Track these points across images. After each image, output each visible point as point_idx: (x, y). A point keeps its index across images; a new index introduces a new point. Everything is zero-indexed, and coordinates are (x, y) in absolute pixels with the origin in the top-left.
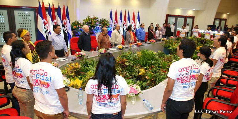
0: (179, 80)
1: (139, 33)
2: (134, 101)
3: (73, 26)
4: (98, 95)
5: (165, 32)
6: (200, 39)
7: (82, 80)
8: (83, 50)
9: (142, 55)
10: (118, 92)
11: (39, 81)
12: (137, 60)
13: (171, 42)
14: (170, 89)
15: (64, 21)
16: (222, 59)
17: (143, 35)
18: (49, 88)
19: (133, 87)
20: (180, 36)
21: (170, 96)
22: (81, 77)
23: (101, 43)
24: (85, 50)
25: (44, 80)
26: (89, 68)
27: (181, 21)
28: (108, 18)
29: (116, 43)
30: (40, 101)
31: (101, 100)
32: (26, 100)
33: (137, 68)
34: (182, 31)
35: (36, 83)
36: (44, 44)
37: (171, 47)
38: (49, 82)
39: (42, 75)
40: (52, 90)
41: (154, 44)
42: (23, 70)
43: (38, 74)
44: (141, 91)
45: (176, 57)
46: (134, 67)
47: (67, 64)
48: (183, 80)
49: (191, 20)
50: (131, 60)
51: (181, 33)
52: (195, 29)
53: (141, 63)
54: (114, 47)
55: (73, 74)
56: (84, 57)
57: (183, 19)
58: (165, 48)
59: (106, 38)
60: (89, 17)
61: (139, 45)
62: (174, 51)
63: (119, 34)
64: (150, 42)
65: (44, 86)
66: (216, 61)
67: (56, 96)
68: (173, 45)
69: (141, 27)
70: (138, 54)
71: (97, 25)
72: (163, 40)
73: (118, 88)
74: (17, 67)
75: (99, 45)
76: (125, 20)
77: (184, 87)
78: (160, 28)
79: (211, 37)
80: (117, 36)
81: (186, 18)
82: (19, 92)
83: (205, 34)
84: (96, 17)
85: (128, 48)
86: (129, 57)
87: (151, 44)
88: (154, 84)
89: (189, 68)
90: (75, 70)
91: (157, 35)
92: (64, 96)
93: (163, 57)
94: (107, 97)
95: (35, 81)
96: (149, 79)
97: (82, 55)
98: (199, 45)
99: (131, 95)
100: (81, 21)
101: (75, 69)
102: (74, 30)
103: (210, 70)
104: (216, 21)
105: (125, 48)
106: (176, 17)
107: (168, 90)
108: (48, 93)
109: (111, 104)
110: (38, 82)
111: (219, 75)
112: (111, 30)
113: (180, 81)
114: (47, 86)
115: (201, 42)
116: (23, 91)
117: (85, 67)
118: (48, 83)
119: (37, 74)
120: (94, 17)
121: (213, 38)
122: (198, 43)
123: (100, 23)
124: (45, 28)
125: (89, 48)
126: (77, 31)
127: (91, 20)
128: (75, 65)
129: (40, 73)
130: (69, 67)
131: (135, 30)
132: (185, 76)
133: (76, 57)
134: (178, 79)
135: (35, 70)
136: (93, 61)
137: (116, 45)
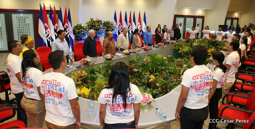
0: (193, 88)
1: (145, 36)
2: (147, 110)
3: (75, 30)
4: (113, 104)
5: (173, 34)
6: (211, 41)
7: (90, 89)
8: (88, 56)
9: (151, 60)
10: (132, 100)
11: (51, 91)
12: (146, 66)
13: (181, 45)
14: (184, 97)
15: (66, 24)
16: (235, 64)
17: (149, 38)
18: (62, 99)
19: (144, 95)
20: (190, 38)
21: (184, 104)
22: (88, 86)
23: (107, 47)
24: (90, 56)
25: (56, 90)
26: (96, 76)
27: (190, 21)
28: (112, 20)
29: (122, 47)
30: (52, 112)
31: (115, 109)
32: (36, 112)
33: (146, 75)
34: (192, 32)
35: (48, 94)
36: (56, 54)
37: (181, 50)
38: (62, 92)
39: (55, 85)
40: (64, 100)
41: (163, 48)
42: (34, 80)
43: (51, 85)
44: (153, 99)
45: (187, 61)
46: (143, 74)
47: (73, 71)
48: (197, 88)
49: (201, 20)
50: (139, 66)
51: (191, 34)
52: (205, 30)
53: (150, 69)
54: (120, 52)
55: (80, 82)
56: (90, 64)
57: (192, 19)
58: (174, 51)
59: (111, 42)
60: (92, 19)
61: (147, 49)
62: (184, 55)
63: (125, 38)
64: (158, 45)
65: (56, 96)
66: (230, 66)
67: (68, 107)
68: (183, 48)
69: (147, 30)
70: (147, 59)
71: (100, 28)
72: (172, 43)
73: (132, 97)
74: (27, 77)
75: (105, 50)
76: (130, 22)
77: (199, 95)
78: (168, 30)
79: (223, 39)
80: (123, 41)
81: (195, 18)
82: (29, 103)
83: (216, 35)
84: (100, 19)
85: (136, 53)
86: (137, 63)
87: (159, 48)
88: (166, 91)
89: (203, 75)
90: (82, 79)
91: (165, 38)
92: (77, 106)
93: (173, 61)
94: (121, 106)
95: (47, 92)
96: (160, 87)
97: (87, 62)
98: (210, 48)
99: (143, 104)
100: (84, 25)
101: (81, 77)
102: (76, 34)
103: (224, 76)
104: (227, 20)
105: (132, 53)
106: (185, 17)
107: (182, 98)
108: (61, 104)
109: (125, 114)
110: (50, 93)
111: (233, 80)
112: (115, 33)
113: (195, 89)
114: (60, 96)
115: (212, 44)
116: (33, 103)
117: (92, 74)
118: (61, 94)
119: (49, 84)
120: (97, 20)
121: (225, 39)
122: (209, 45)
123: (104, 26)
124: (46, 33)
125: (94, 54)
126: (79, 35)
127: (95, 23)
128: (82, 73)
129: (52, 83)
130: (75, 75)
131: (141, 32)
132: (200, 83)
133: (81, 64)
134: (192, 86)
135: (47, 81)
136: (100, 68)
137: (122, 50)
